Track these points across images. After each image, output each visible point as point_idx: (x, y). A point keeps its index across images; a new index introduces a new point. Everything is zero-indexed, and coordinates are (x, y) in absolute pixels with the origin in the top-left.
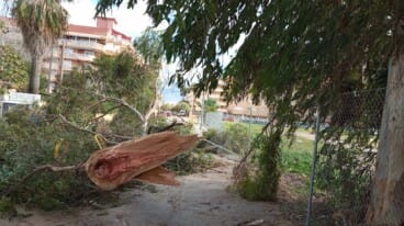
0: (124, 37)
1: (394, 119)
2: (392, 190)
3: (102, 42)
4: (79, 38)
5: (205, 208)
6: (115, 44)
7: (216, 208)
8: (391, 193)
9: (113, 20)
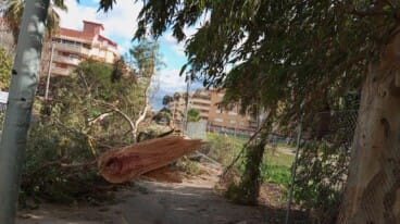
0: (110, 43)
1: (364, 136)
2: (361, 196)
3: (88, 46)
4: (65, 41)
5: (193, 210)
6: (101, 49)
7: (204, 210)
8: (359, 199)
9: (100, 25)
